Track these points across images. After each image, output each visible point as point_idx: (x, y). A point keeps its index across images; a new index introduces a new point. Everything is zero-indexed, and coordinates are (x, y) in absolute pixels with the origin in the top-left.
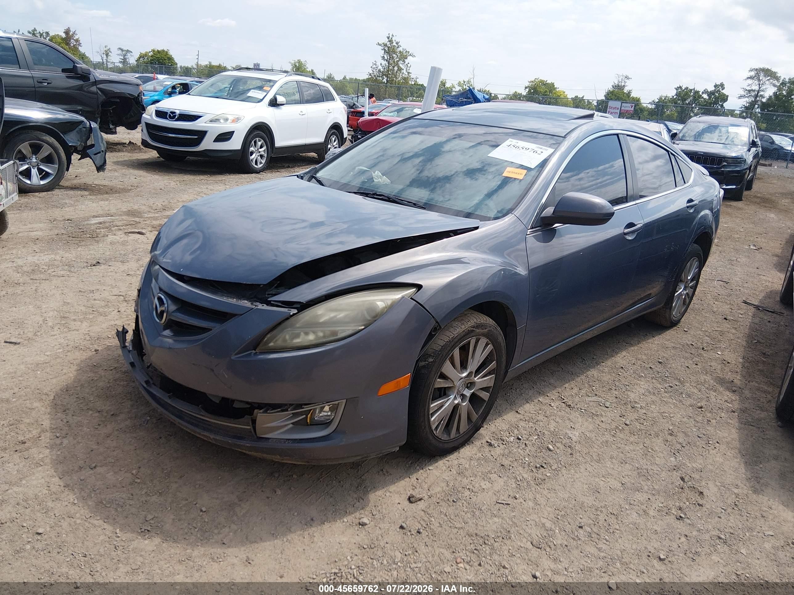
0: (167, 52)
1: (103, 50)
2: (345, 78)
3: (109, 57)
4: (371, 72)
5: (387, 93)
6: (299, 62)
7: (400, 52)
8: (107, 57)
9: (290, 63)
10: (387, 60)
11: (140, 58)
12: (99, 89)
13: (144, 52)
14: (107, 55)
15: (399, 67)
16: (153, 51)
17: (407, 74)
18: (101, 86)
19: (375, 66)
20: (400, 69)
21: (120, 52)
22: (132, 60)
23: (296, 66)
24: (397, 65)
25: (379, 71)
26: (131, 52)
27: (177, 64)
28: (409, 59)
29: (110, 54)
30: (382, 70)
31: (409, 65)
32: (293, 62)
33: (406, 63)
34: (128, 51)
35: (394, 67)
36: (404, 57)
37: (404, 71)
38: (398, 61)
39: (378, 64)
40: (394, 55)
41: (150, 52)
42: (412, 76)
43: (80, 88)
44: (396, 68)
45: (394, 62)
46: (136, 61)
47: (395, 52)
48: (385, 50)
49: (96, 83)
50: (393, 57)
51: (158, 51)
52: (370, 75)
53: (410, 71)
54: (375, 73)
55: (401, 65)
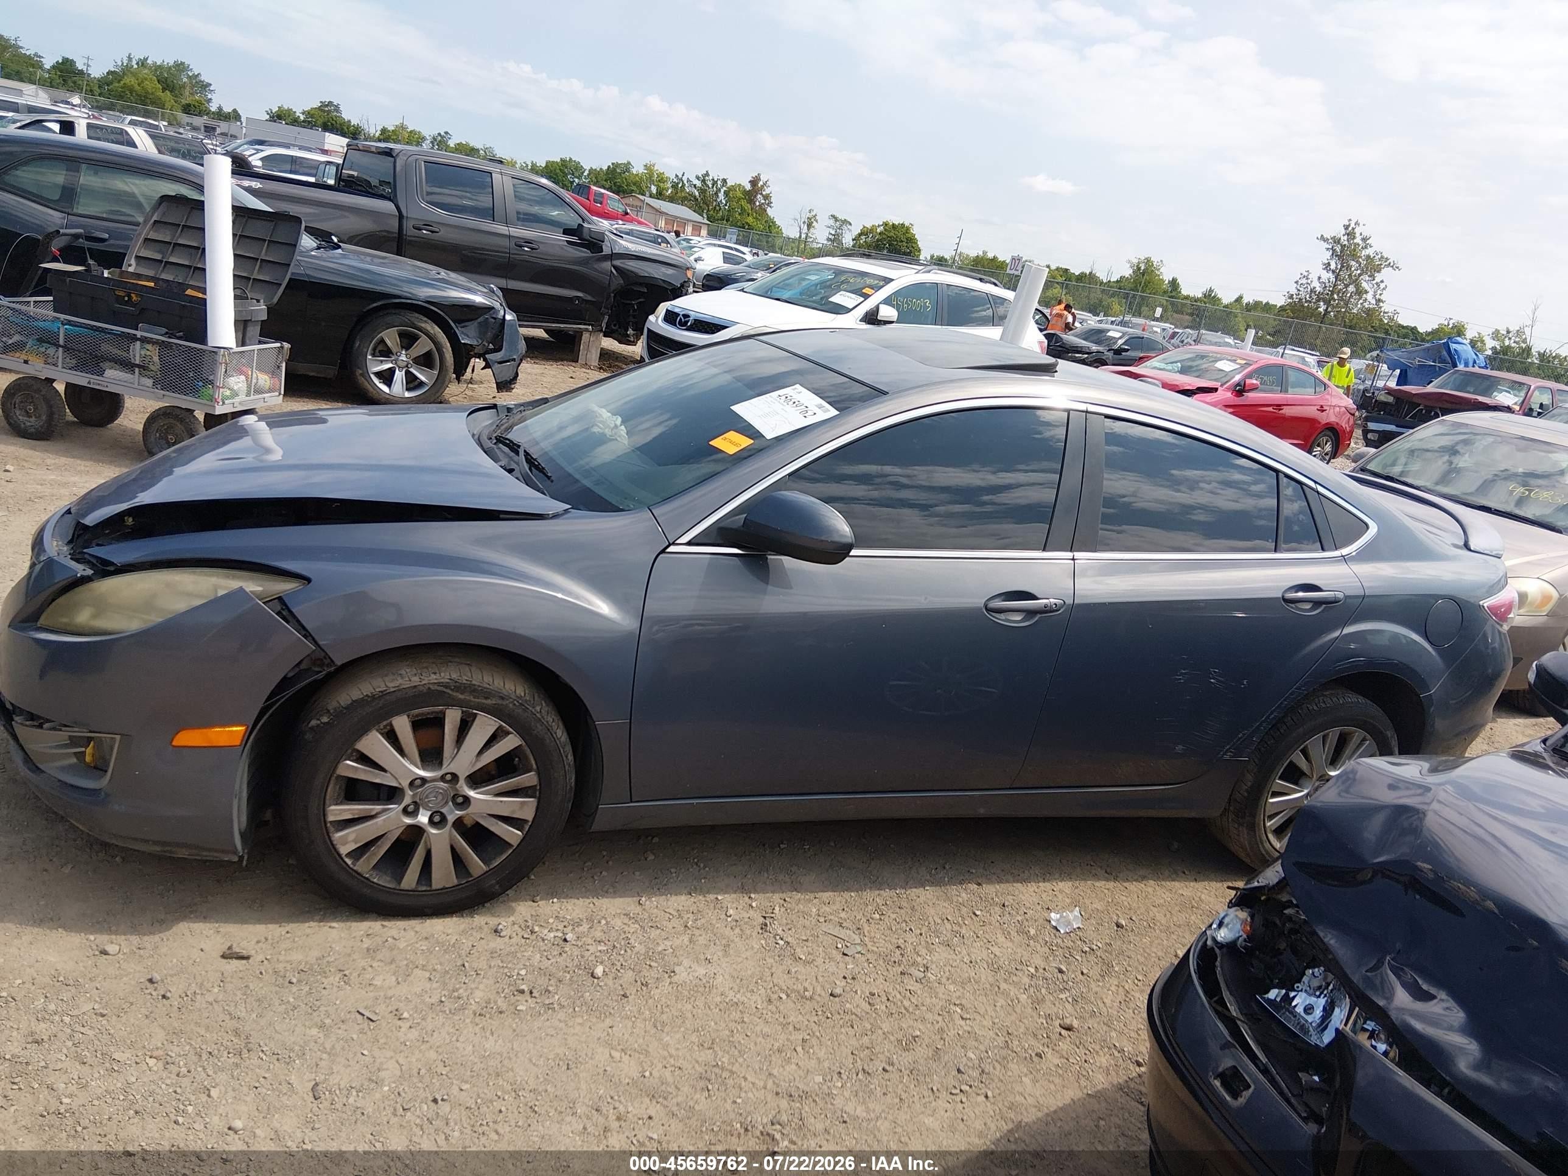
0: (908, 229)
1: (805, 216)
2: (1239, 300)
3: (812, 230)
4: (1294, 291)
5: (1321, 336)
6: (1148, 261)
7: (1368, 257)
8: (808, 230)
9: (1129, 262)
10: (1333, 272)
11: (860, 235)
12: (615, 267)
13: (869, 226)
14: (809, 226)
15: (1358, 286)
16: (886, 224)
17: (1374, 302)
18: (617, 263)
19: (1304, 281)
20: (1360, 292)
21: (832, 222)
22: (848, 240)
23: (1139, 269)
24: (1356, 282)
25: (1313, 291)
26: (850, 224)
27: (919, 251)
28: (1385, 274)
29: (815, 224)
30: (1318, 289)
31: (1382, 286)
32: (1135, 261)
33: (1377, 280)
34: (845, 222)
35: (1347, 286)
36: (1373, 267)
37: (1369, 296)
38: (1360, 275)
39: (1313, 277)
40: (1353, 263)
41: (879, 226)
42: (1385, 307)
43: (584, 262)
44: (1351, 288)
45: (1350, 275)
46: (853, 240)
47: (1354, 256)
48: (1334, 251)
49: (612, 256)
50: (1349, 267)
51: (893, 224)
52: (1291, 297)
53: (1382, 298)
54: (1303, 294)
55: (1364, 285)
